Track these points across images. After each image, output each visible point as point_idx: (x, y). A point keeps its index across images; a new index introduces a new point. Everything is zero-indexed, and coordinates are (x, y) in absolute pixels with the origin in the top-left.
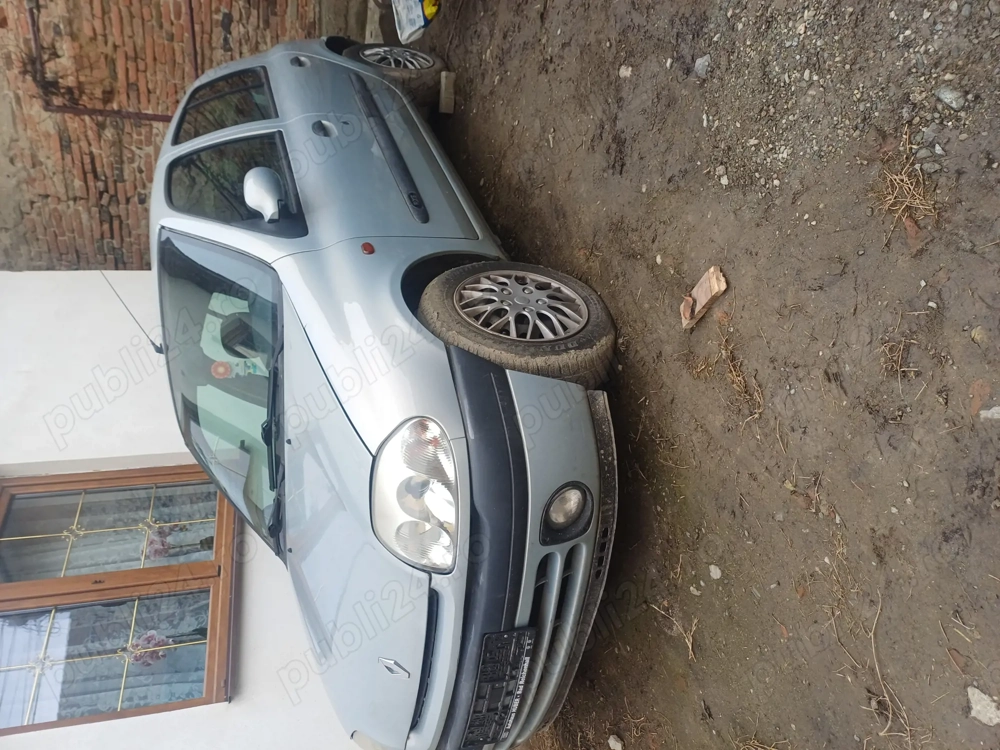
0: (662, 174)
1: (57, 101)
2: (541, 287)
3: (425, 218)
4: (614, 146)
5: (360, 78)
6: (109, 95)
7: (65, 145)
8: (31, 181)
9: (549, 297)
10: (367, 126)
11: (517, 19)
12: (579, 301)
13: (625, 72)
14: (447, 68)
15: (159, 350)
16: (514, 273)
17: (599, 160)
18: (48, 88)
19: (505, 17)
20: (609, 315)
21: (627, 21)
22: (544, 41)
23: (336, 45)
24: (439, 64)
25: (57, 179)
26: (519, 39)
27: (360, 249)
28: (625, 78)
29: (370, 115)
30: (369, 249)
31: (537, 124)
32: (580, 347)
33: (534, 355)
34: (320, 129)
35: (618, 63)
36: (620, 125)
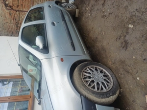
0: (142, 57)
1: (8, 8)
2: (101, 72)
3: (74, 50)
4: (124, 43)
5: (61, 11)
6: (18, 6)
7: (10, 14)
8: (5, 20)
9: (104, 76)
10: (62, 23)
11: (96, 3)
12: (110, 76)
13: (131, 26)
14: (77, 8)
15: (19, 65)
16: (94, 66)
17: (118, 44)
18: (6, 5)
19: (92, 2)
20: (118, 82)
21: (133, 13)
22: (104, 11)
23: (57, 3)
24: (76, 8)
25: (9, 20)
26: (96, 8)
27: (60, 60)
28: (130, 28)
29: (63, 20)
30: (62, 60)
31: (100, 28)
32: (113, 95)
33: (102, 98)
34: (53, 24)
35: (128, 23)
36: (127, 38)
